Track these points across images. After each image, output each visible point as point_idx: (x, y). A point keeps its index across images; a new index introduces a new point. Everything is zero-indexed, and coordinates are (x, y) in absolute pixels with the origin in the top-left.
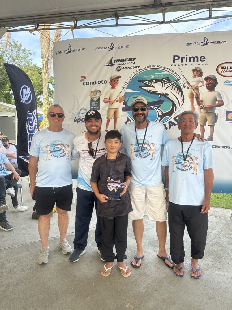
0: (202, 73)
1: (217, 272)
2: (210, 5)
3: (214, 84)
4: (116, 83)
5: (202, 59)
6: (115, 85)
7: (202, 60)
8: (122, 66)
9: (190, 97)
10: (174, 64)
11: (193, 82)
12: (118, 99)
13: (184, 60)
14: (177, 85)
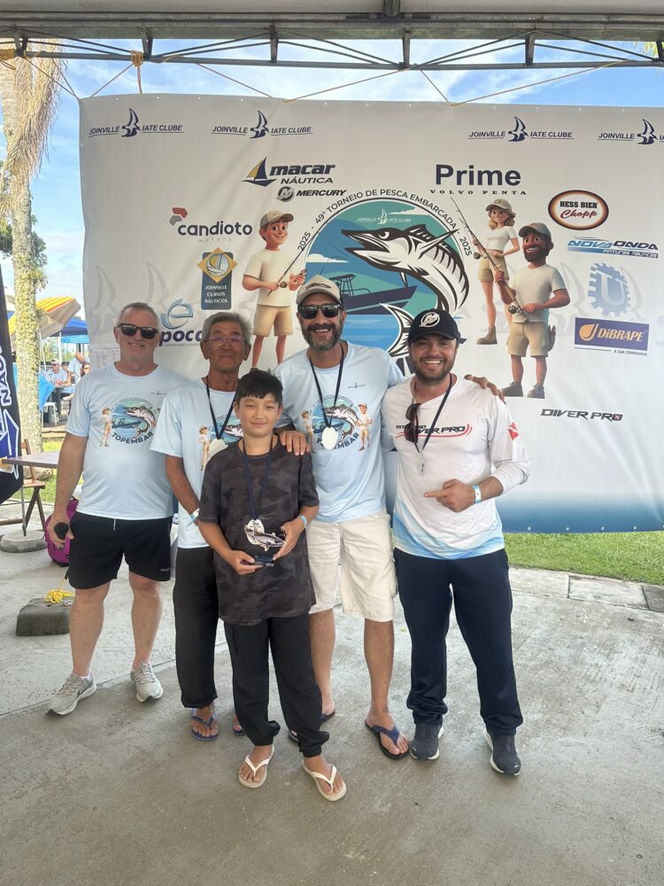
0: (513, 216)
1: (560, 739)
2: (530, 30)
3: (544, 246)
4: (280, 233)
5: (512, 178)
6: (278, 241)
7: (513, 181)
8: (296, 188)
9: (482, 281)
10: (438, 188)
11: (489, 239)
12: (287, 279)
13: (465, 178)
14: (449, 247)
